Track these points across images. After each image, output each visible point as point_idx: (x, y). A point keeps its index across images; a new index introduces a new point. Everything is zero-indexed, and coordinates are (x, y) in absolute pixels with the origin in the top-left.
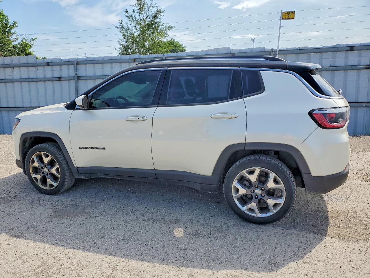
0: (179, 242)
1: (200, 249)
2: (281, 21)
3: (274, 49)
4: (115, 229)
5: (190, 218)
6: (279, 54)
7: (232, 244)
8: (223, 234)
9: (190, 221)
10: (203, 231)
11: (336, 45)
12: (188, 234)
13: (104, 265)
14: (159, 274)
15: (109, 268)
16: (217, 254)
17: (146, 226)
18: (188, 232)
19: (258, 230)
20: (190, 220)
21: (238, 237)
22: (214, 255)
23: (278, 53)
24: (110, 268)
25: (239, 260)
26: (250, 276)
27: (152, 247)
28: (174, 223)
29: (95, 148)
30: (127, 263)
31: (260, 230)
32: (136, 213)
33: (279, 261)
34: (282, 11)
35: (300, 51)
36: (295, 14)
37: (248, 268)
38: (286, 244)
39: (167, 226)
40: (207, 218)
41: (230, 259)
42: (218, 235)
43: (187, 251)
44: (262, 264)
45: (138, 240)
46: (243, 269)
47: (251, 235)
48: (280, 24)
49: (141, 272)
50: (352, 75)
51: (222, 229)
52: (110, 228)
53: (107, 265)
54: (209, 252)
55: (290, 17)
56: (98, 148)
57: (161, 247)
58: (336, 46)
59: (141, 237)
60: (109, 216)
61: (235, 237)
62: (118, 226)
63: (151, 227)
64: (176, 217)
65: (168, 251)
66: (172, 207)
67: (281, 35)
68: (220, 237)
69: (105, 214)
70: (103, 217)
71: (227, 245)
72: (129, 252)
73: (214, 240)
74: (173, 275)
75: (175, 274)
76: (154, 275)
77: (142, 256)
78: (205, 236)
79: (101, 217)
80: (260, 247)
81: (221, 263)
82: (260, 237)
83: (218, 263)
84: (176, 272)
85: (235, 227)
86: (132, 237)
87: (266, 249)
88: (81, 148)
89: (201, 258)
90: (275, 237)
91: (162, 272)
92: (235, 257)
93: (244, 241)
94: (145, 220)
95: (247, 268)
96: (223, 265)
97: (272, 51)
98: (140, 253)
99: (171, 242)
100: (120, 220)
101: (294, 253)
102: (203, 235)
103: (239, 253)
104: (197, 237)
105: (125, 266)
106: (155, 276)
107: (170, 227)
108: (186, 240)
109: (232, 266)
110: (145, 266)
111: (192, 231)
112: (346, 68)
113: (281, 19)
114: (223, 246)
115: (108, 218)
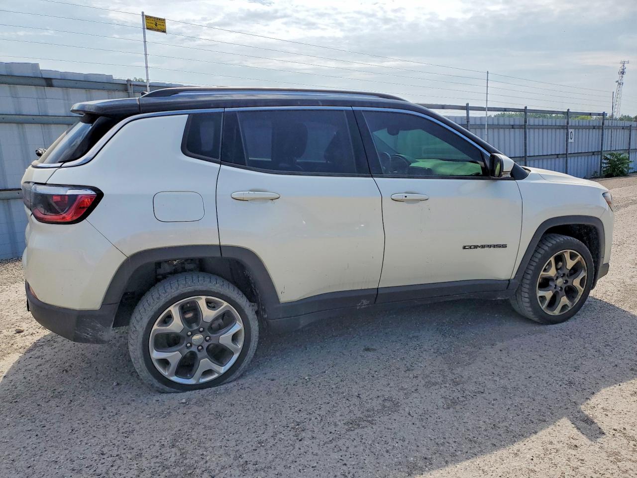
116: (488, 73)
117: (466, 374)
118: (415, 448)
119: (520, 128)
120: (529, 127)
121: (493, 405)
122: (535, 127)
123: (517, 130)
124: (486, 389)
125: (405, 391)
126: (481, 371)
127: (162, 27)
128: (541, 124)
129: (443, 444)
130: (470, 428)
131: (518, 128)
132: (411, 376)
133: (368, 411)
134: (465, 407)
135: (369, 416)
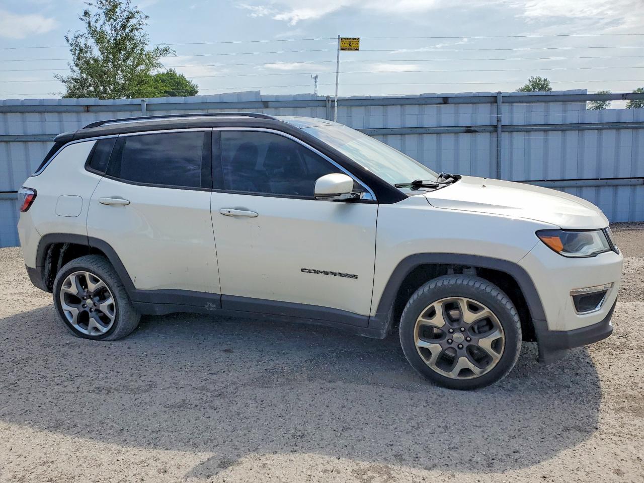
0: (149, 420)
1: (184, 427)
2: (338, 52)
3: (331, 96)
4: (34, 411)
5: (174, 381)
6: (338, 106)
7: (239, 414)
8: (227, 400)
9: (173, 385)
10: (194, 398)
11: (424, 94)
12: (167, 406)
13: (5, 475)
14: (106, 477)
15: (14, 480)
16: (212, 432)
17: (93, 400)
18: (169, 402)
19: (284, 387)
20: (175, 384)
21: (249, 402)
22: (207, 435)
23: (336, 103)
24: (17, 480)
25: (246, 437)
26: (260, 460)
27: (100, 433)
28: (145, 391)
30: (49, 466)
31: (287, 388)
32: (78, 380)
33: (309, 431)
34: (339, 36)
35: (371, 102)
36: (360, 42)
37: (259, 447)
38: (324, 404)
39: (132, 396)
40: (205, 378)
41: (232, 438)
42: (217, 402)
43: (163, 433)
44: (282, 438)
45: (75, 426)
46: (250, 450)
47: (272, 396)
48: (338, 57)
49: (73, 478)
50: (448, 141)
51: (227, 392)
52: (24, 411)
53: (10, 475)
54: (199, 430)
55: (353, 46)
57: (117, 431)
58: (423, 97)
59: (82, 419)
60: (23, 391)
61: (247, 402)
62: (39, 407)
63: (103, 402)
64: (151, 381)
65: (128, 438)
66: (145, 366)
67: (339, 75)
68: (222, 405)
69: (16, 388)
70: (11, 393)
71: (231, 417)
72: (56, 448)
73: (210, 411)
74: (132, 475)
75: (135, 473)
76: (97, 479)
77: (80, 451)
78: (196, 406)
79: (7, 395)
80: (283, 414)
81: (217, 445)
82: (286, 397)
83: (212, 446)
84: (138, 469)
85: (248, 387)
86: (65, 422)
87: (292, 415)
89: (185, 441)
90: (309, 396)
91: (113, 472)
92: (241, 433)
93: (259, 407)
94: (94, 391)
95: (257, 449)
96: (219, 448)
97: (328, 101)
98: (76, 447)
99: (136, 423)
100: (44, 395)
101: (333, 417)
102: (193, 406)
103: (247, 426)
104: (182, 409)
105: (45, 471)
106: (100, 480)
107: (136, 399)
108: (163, 416)
109: (233, 447)
110: (83, 467)
111: (174, 401)
112: (439, 131)
113: (338, 50)
114: (224, 418)
115: (21, 394)
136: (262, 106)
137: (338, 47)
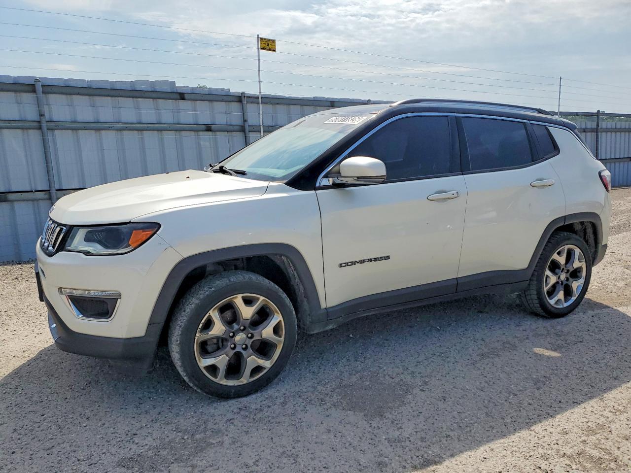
6: (265, 103)
23: (260, 100)
29: (370, 260)
34: (258, 35)
35: (276, 101)
36: (276, 44)
48: (259, 56)
55: (270, 47)
56: (376, 260)
58: (316, 99)
88: (343, 265)
97: (244, 97)
113: (258, 49)
116: (561, 78)
117: (566, 330)
118: (535, 371)
119: (592, 132)
120: (601, 130)
121: (592, 349)
122: (607, 130)
123: (589, 134)
124: (584, 340)
125: (519, 339)
126: (578, 328)
127: (273, 47)
128: (614, 127)
129: (557, 370)
130: (576, 362)
131: (589, 132)
132: (521, 329)
133: (492, 349)
134: (570, 350)
135: (495, 352)
136: (179, 97)
137: (258, 47)
